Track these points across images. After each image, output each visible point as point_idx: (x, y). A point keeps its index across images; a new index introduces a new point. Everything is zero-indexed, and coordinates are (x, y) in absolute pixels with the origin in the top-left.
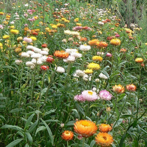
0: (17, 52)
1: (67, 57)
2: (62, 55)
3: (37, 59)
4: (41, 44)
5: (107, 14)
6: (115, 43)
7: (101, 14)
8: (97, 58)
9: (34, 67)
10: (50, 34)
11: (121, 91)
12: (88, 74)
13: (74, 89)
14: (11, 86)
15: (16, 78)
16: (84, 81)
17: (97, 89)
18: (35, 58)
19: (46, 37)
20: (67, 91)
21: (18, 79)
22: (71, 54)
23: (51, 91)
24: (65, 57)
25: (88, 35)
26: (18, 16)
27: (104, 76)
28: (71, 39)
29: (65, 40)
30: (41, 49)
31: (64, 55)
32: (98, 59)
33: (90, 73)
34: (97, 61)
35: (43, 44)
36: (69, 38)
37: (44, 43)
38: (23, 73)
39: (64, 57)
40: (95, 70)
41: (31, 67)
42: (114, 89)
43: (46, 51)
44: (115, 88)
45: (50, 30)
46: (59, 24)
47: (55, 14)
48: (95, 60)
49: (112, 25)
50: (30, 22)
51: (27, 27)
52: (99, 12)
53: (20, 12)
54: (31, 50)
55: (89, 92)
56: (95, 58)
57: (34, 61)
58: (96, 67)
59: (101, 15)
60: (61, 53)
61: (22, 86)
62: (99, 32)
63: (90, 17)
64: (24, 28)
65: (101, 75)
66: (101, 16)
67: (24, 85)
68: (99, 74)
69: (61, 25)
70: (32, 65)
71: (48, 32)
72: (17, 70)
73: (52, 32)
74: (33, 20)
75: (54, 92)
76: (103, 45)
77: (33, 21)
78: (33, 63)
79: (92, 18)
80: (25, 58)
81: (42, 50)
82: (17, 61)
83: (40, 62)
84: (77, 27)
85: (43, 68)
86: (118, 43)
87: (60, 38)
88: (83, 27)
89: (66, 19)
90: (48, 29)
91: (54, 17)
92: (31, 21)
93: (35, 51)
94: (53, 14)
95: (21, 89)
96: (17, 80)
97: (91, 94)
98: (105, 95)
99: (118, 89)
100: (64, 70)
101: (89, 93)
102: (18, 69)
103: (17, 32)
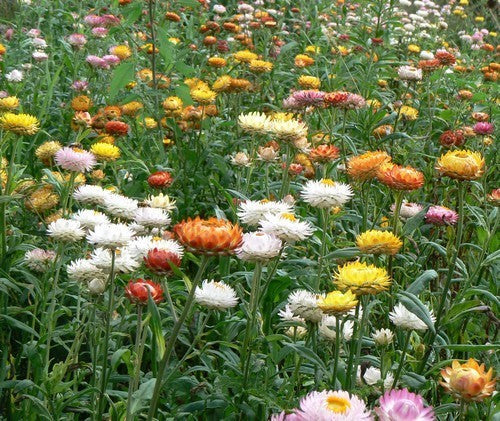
0: (40, 207)
1: (235, 247)
2: (214, 236)
3: (113, 248)
4: (147, 171)
5: (446, 25)
6: (460, 170)
7: (423, 25)
8: (375, 240)
9: (102, 285)
10: (186, 124)
11: (478, 388)
12: (337, 312)
13: (289, 374)
14: (8, 366)
15: (31, 330)
16: (327, 339)
17: (383, 377)
18: (106, 247)
19: (168, 137)
20: (249, 390)
21: (37, 335)
22: (262, 223)
23: (187, 386)
24: (227, 244)
25: (354, 129)
26: (44, 44)
27: (413, 316)
28: (268, 152)
29: (242, 157)
30: (136, 202)
31: (222, 238)
32: (382, 243)
33: (345, 310)
34: (377, 255)
35: (155, 171)
36: (262, 151)
37: (160, 167)
38: (64, 308)
39: (220, 244)
40: (366, 293)
41: (92, 284)
42: (447, 379)
43: (159, 208)
44: (454, 375)
45: (184, 106)
46: (224, 81)
47: (212, 30)
48: (367, 249)
49: (469, 71)
50: (100, 71)
51: (85, 93)
52: (412, 16)
53: (53, 20)
54: (94, 205)
55: (332, 401)
56: (370, 242)
57: (102, 257)
58: (370, 280)
59: (422, 29)
60: (208, 229)
61: (50, 370)
62: (403, 110)
63: (370, 41)
64: (71, 97)
65: (400, 314)
66: (423, 33)
67: (61, 368)
68: (392, 309)
69: (236, 81)
70: (94, 274)
71: (177, 116)
72: (34, 296)
73: (193, 119)
74: (111, 62)
75: (201, 388)
76: (403, 181)
77: (109, 67)
78: (97, 266)
79: (376, 43)
80: (65, 242)
81: (143, 206)
82: (34, 255)
83: (127, 260)
84: (302, 93)
85: (134, 293)
86: (474, 169)
87: (233, 141)
88: (326, 96)
89: (254, 56)
90: (174, 102)
91: (208, 44)
92: (101, 65)
93: (110, 209)
94: (203, 31)
95: (47, 384)
96: (36, 339)
97: (339, 408)
98: (404, 410)
99: (464, 380)
100: (234, 294)
101: (332, 407)
102: (39, 291)
103: (29, 122)
